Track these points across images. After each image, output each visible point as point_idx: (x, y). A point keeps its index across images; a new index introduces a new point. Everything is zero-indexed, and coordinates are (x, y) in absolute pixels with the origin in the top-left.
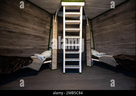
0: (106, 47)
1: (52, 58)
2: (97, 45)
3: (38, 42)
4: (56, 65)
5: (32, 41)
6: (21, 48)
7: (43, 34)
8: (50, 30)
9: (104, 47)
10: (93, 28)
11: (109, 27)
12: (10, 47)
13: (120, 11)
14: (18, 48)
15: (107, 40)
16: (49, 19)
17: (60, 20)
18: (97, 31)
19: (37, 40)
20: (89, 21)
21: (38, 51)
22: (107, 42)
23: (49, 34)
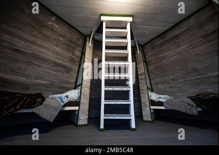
0: (172, 85)
1: (79, 102)
2: (156, 84)
3: (58, 74)
4: (87, 117)
5: (49, 71)
6: (28, 80)
7: (69, 62)
8: (81, 58)
9: (169, 86)
10: (147, 58)
11: (171, 54)
12: (9, 77)
13: (182, 30)
14: (22, 79)
15: (172, 74)
16: (81, 42)
17: (98, 45)
18: (154, 62)
19: (58, 71)
20: (140, 47)
21: (56, 90)
22: (171, 77)
23: (78, 64)
